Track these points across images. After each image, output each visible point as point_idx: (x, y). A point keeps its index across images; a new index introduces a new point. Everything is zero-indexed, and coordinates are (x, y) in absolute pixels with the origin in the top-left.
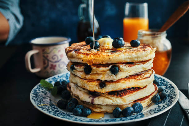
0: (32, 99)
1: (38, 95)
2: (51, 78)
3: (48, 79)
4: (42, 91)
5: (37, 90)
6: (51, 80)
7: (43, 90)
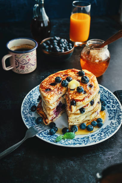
0: (27, 124)
1: (27, 118)
2: (28, 95)
3: (27, 96)
4: (28, 112)
5: (24, 111)
6: (29, 97)
7: (27, 110)
